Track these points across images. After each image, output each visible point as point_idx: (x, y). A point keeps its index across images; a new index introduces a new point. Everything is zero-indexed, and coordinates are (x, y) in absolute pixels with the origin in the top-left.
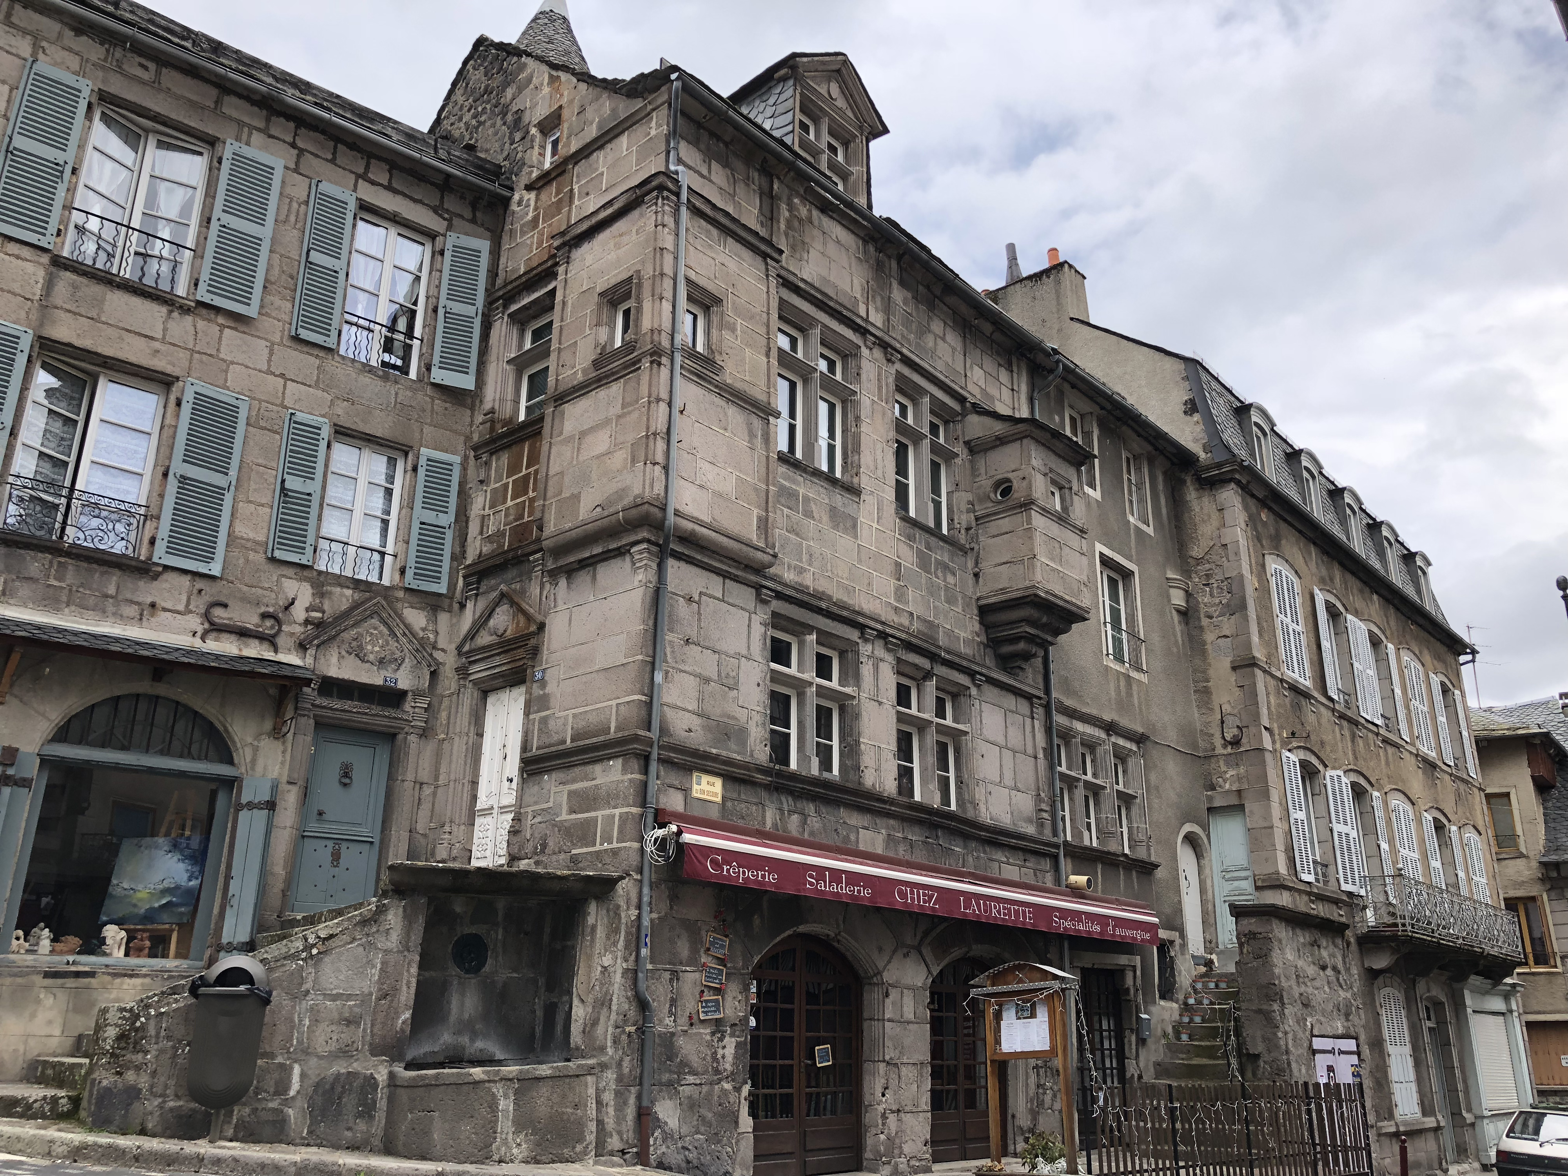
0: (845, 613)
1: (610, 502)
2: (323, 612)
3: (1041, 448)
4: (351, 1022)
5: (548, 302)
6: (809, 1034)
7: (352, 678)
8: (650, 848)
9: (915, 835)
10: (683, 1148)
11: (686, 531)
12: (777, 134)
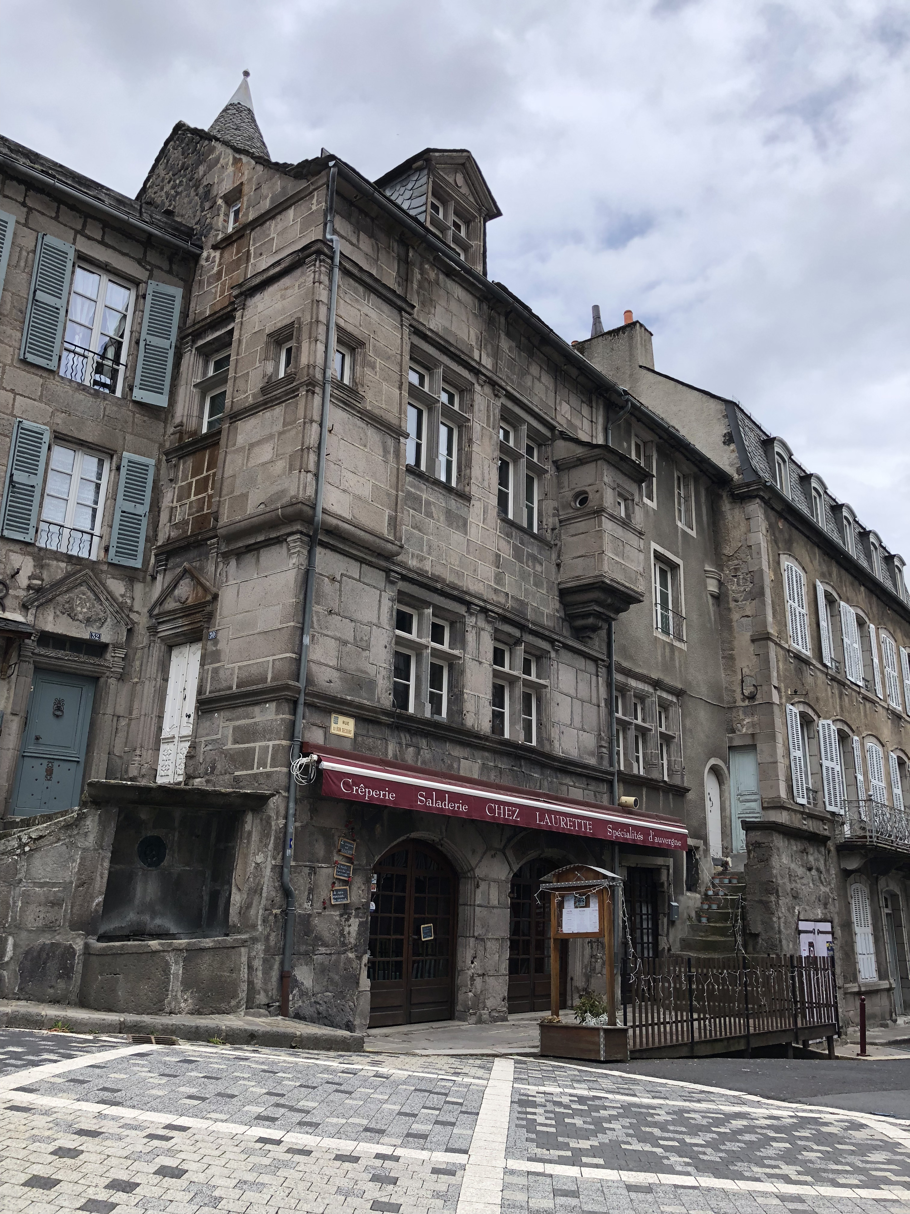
0: (455, 593)
1: (272, 500)
2: (43, 580)
3: (611, 468)
4: (55, 903)
5: (227, 339)
6: (417, 916)
7: (64, 633)
8: (296, 772)
9: (504, 764)
10: (315, 1002)
11: (331, 525)
12: (413, 213)
